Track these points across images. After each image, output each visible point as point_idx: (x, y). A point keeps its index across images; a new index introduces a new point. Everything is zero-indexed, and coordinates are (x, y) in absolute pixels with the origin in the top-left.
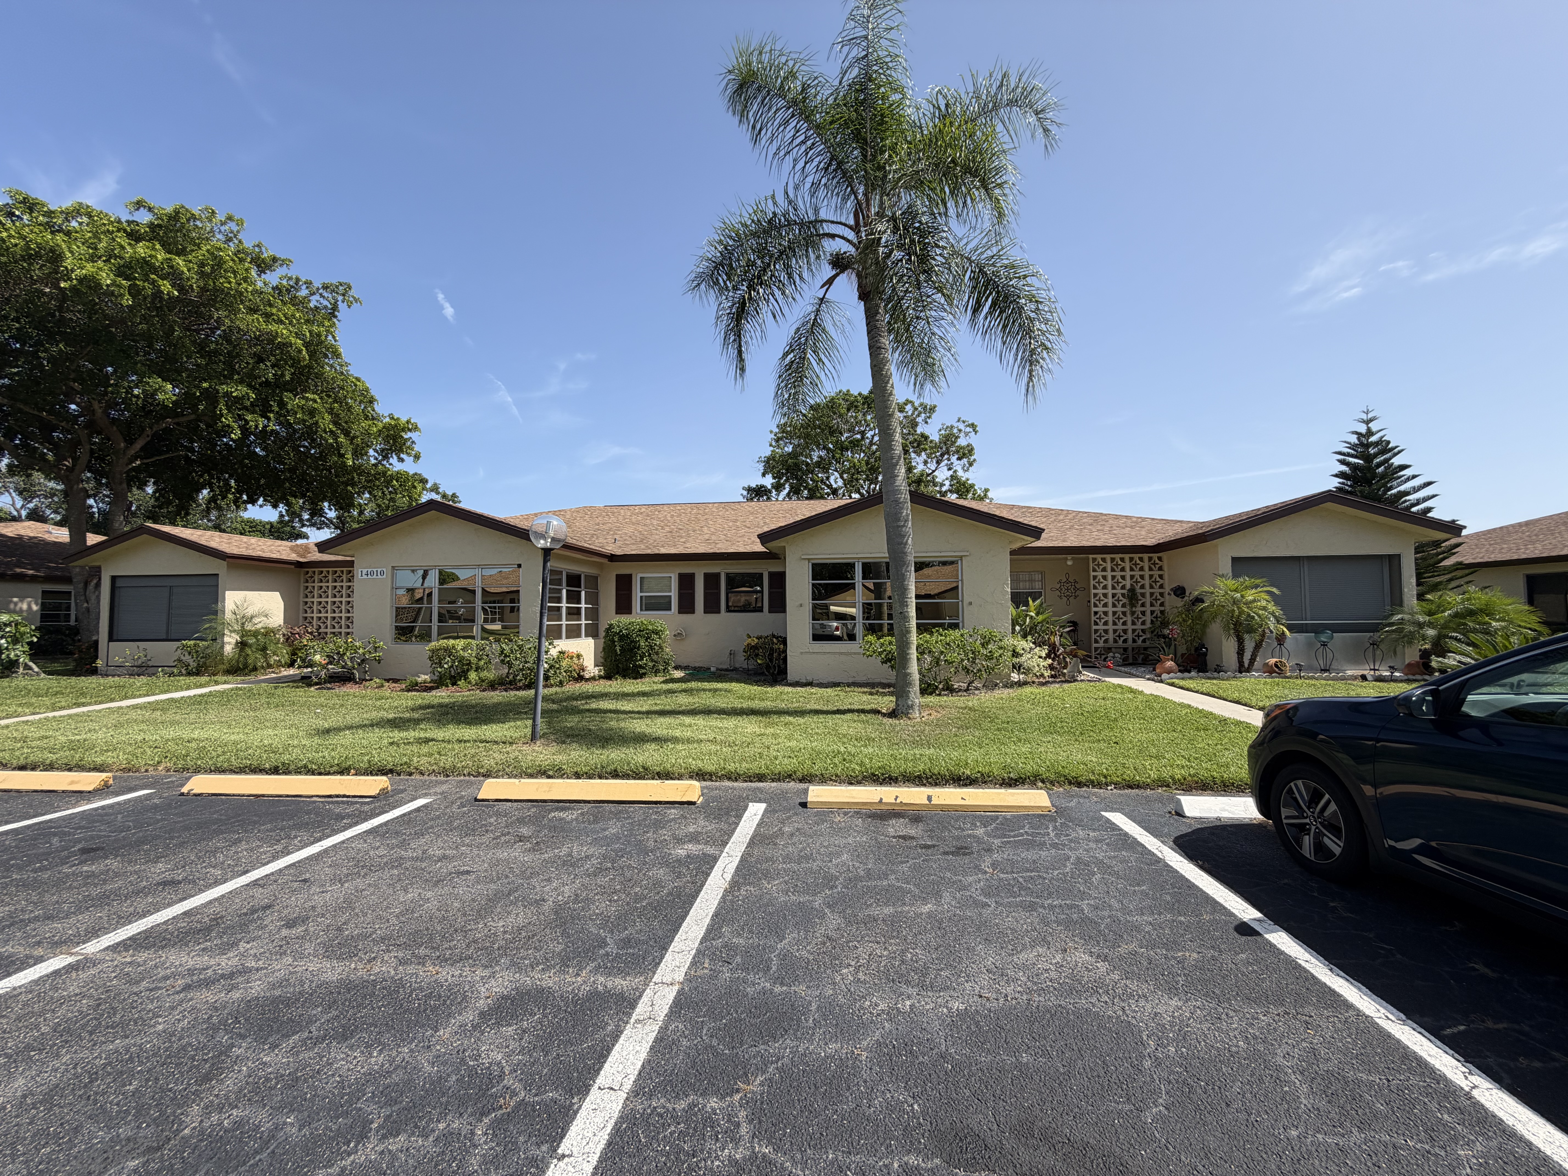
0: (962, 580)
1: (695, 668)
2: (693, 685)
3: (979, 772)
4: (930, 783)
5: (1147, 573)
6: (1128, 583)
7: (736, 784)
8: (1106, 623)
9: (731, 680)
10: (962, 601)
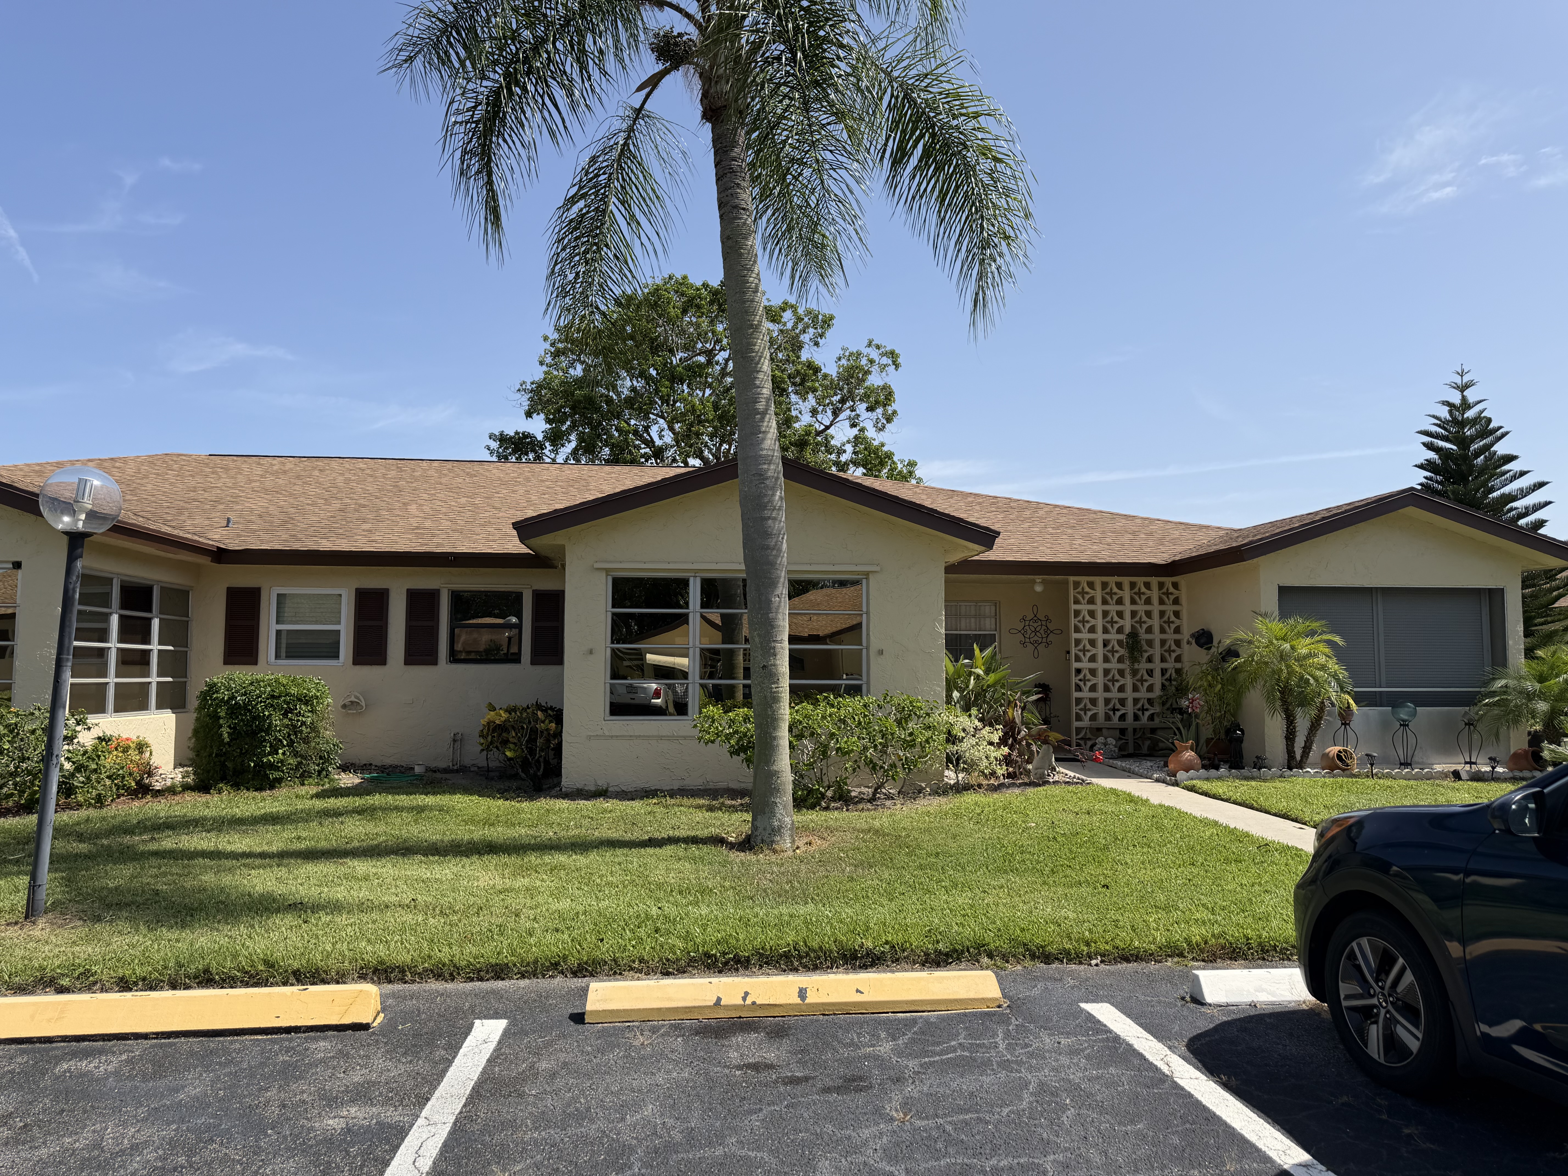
0: (868, 613)
1: (382, 769)
2: (376, 799)
3: (887, 943)
4: (805, 967)
5: (1156, 608)
6: (1127, 623)
7: (450, 986)
8: (1093, 688)
9: (453, 790)
10: (867, 648)
